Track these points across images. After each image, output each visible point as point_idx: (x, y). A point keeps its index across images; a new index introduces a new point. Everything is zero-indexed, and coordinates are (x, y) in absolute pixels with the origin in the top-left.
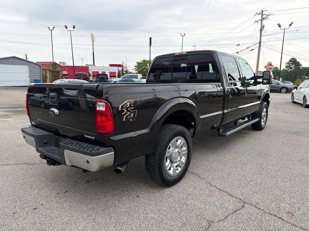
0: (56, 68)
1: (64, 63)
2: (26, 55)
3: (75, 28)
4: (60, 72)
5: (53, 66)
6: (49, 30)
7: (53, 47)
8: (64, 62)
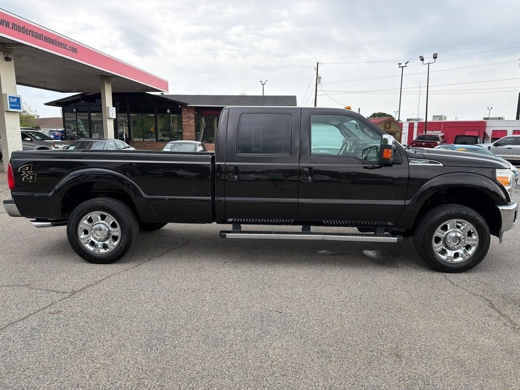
0: (389, 128)
1: (440, 117)
2: (359, 109)
3: (436, 58)
4: (396, 134)
5: (385, 125)
6: (400, 67)
7: (402, 93)
8: (442, 116)
